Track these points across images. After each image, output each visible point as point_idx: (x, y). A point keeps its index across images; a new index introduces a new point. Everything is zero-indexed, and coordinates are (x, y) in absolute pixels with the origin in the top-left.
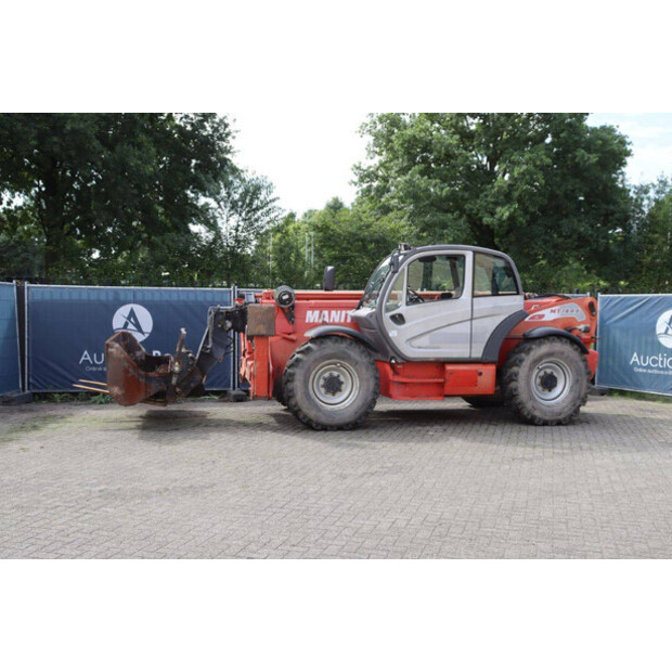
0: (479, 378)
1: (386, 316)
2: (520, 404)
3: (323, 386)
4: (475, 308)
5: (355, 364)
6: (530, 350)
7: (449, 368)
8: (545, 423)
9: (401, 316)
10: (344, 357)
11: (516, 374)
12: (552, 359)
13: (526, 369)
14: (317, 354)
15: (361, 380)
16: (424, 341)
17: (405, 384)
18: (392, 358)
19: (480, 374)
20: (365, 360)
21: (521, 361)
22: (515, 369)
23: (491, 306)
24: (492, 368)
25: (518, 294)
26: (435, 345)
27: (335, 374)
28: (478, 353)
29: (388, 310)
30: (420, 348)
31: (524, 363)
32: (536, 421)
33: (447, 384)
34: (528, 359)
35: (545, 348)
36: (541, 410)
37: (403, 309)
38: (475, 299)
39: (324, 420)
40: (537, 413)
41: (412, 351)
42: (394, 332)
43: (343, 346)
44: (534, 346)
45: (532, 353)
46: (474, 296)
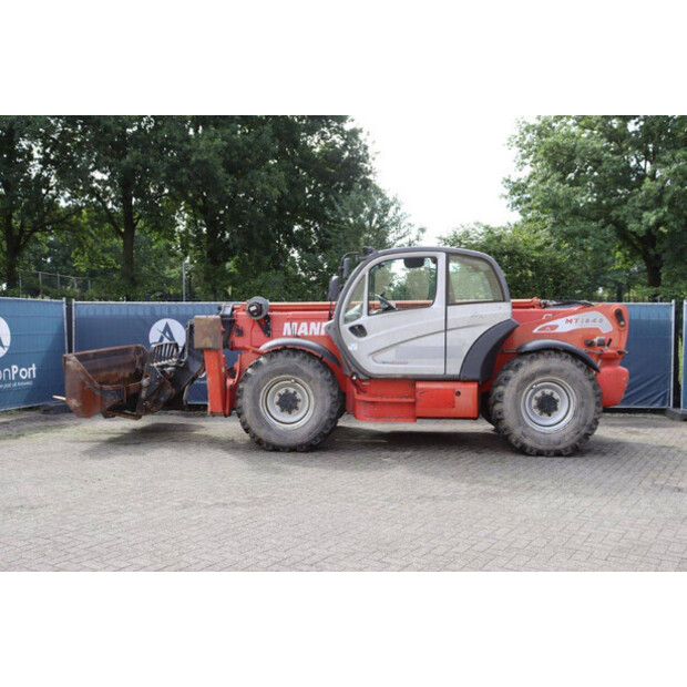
0: (457, 398)
1: (345, 328)
2: (506, 429)
3: (278, 403)
4: (449, 317)
5: (309, 379)
6: (518, 366)
7: (420, 386)
8: (540, 454)
9: (361, 327)
10: (296, 372)
11: (501, 395)
12: (547, 377)
13: (514, 389)
14: (266, 369)
15: (316, 397)
16: (390, 355)
17: (373, 403)
18: (354, 374)
19: (458, 394)
20: (319, 376)
21: (507, 379)
22: (500, 388)
23: (469, 315)
24: (473, 387)
25: (504, 301)
26: (402, 360)
27: (292, 390)
28: (454, 369)
29: (346, 320)
30: (384, 363)
31: (510, 382)
32: (527, 451)
33: (417, 404)
34: (516, 377)
35: (538, 364)
36: (533, 438)
37: (364, 320)
38: (449, 308)
39: (274, 440)
40: (528, 442)
41: (374, 366)
42: (354, 345)
43: (295, 360)
44: (524, 362)
45: (521, 370)
46: (447, 304)
